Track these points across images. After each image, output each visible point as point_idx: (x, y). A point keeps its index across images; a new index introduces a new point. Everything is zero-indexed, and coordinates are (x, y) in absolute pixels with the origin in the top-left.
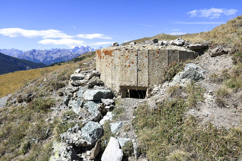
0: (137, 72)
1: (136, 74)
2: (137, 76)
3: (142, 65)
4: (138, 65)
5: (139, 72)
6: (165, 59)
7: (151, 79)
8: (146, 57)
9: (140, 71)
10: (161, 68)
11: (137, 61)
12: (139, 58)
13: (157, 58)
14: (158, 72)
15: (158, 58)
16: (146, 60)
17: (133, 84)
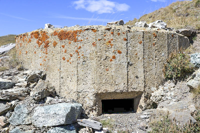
0: (127, 67)
1: (126, 72)
2: (128, 75)
3: (134, 55)
4: (128, 55)
5: (130, 67)
6: (164, 47)
7: (147, 77)
8: (140, 43)
9: (131, 65)
10: (160, 60)
11: (127, 49)
12: (129, 45)
13: (154, 45)
14: (156, 66)
15: (156, 45)
16: (139, 48)
17: (122, 89)
